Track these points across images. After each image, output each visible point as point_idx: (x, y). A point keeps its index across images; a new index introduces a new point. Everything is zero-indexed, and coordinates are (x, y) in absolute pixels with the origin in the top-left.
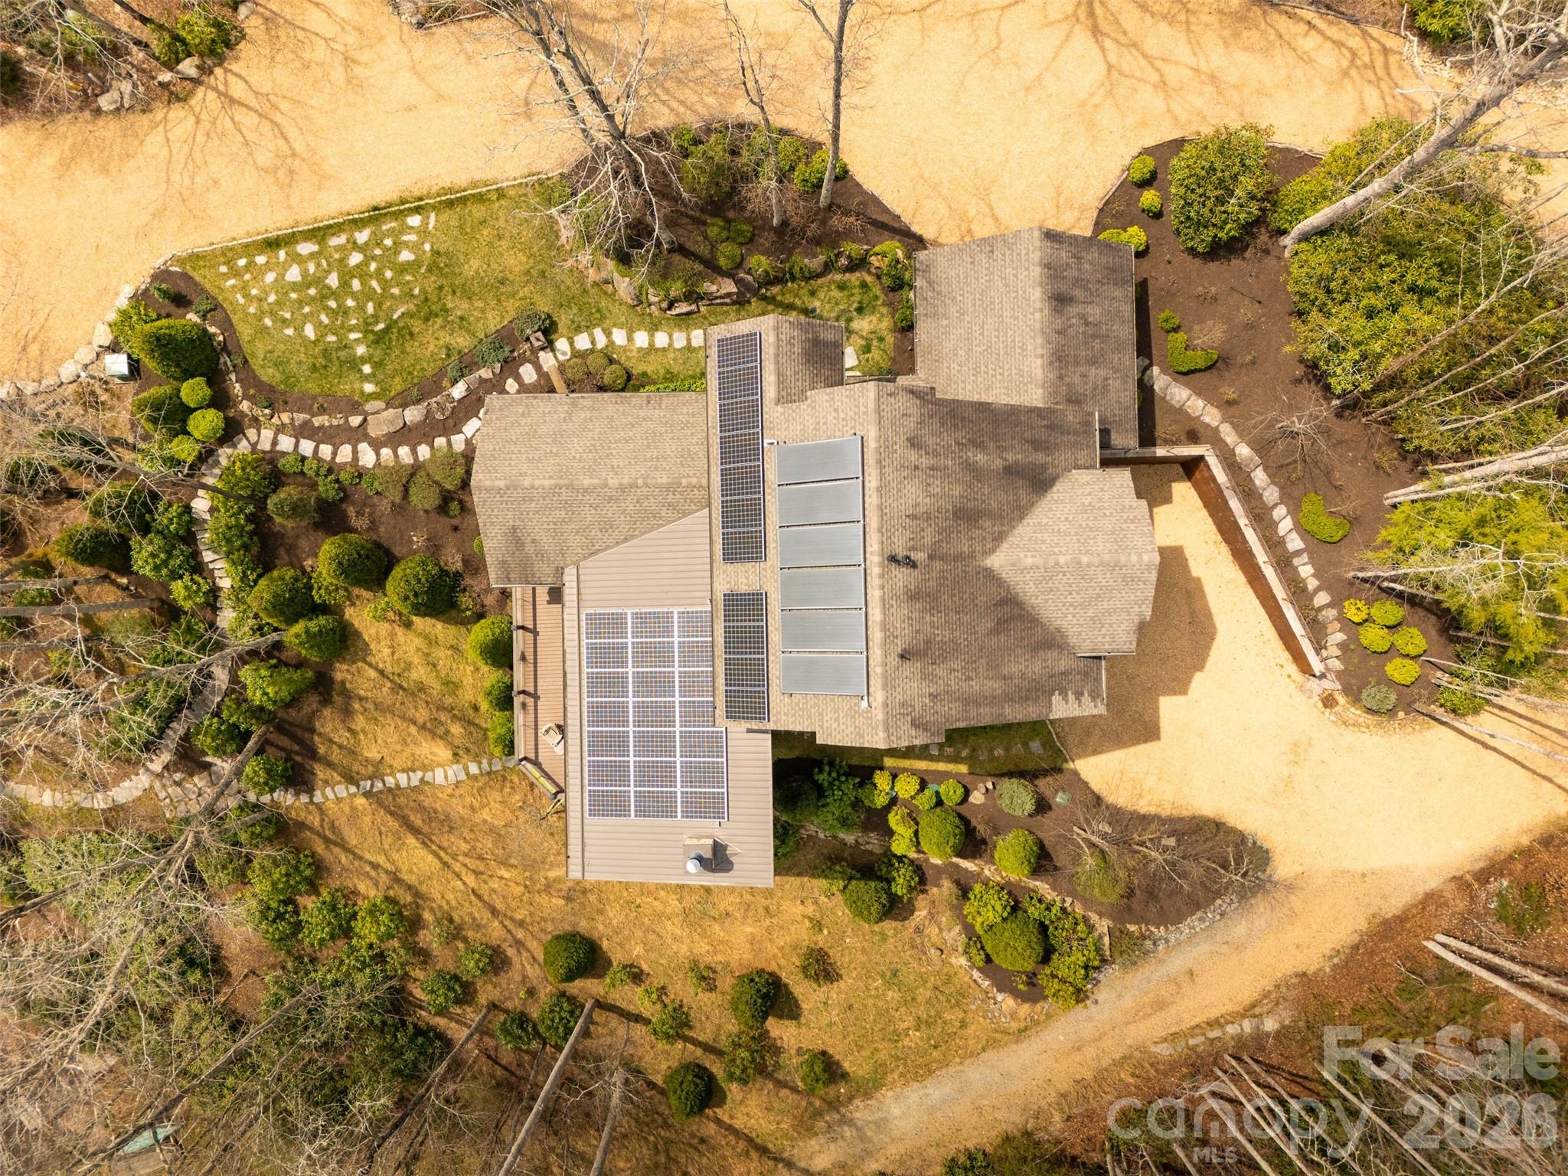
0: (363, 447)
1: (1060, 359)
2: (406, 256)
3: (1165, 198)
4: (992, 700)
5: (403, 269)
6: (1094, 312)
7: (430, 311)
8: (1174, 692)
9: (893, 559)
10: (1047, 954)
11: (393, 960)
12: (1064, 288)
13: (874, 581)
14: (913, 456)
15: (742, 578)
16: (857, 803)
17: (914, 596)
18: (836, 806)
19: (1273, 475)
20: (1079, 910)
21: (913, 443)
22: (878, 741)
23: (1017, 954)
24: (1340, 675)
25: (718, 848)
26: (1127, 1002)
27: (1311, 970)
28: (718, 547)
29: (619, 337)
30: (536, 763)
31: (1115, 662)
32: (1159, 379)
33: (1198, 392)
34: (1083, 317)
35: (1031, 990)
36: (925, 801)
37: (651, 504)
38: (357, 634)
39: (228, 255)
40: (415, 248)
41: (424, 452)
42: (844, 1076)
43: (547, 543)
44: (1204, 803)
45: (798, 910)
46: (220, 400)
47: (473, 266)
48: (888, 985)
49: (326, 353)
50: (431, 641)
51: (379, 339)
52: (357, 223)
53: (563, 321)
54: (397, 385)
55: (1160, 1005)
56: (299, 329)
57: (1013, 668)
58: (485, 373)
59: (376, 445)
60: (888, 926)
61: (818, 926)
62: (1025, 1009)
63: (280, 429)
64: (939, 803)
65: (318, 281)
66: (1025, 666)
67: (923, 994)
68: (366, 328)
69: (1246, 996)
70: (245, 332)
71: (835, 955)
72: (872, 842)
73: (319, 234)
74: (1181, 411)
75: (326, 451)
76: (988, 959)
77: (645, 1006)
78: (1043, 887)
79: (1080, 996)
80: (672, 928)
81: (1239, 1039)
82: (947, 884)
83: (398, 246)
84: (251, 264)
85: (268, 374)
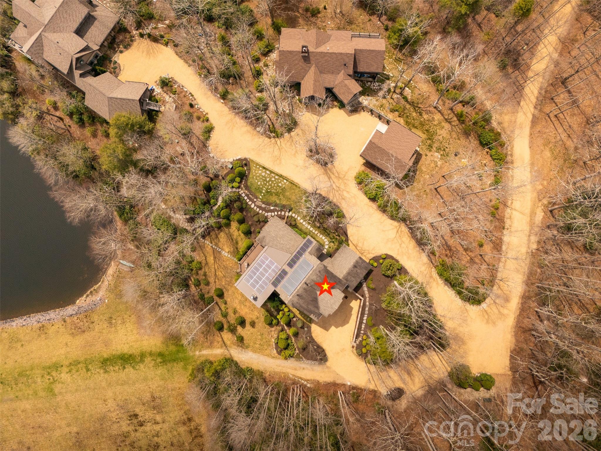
0: (253, 204)
1: (349, 274)
2: (280, 185)
3: (383, 262)
4: (304, 308)
5: (278, 186)
6: (359, 271)
7: (277, 194)
8: (335, 326)
9: (306, 283)
10: (286, 348)
11: (193, 272)
12: (357, 265)
13: (301, 284)
14: (318, 273)
15: (287, 269)
16: (278, 306)
17: (305, 289)
18: (274, 304)
19: (369, 311)
20: (296, 346)
21: (319, 272)
22: (286, 302)
23: (282, 345)
24: (357, 345)
25: (257, 298)
26: (291, 365)
27: (320, 382)
28: (288, 262)
29: (299, 218)
30: (241, 265)
31: (324, 317)
32: (364, 285)
33: (368, 291)
34: (357, 271)
35: (279, 353)
36: (287, 314)
37: (284, 248)
38: (230, 226)
39: (257, 164)
40: (282, 185)
41: (261, 211)
42: (243, 343)
43: (267, 241)
44: (325, 346)
45: (256, 314)
46: (240, 182)
47: (288, 194)
48: (260, 335)
49: (259, 188)
50: (239, 235)
51: (267, 192)
52: (277, 175)
53: (293, 210)
54: (265, 200)
55: (295, 369)
56: (258, 182)
57: (310, 307)
58: (277, 209)
59: (255, 205)
60: (268, 327)
61: (257, 318)
62: (277, 354)
63: (244, 193)
64: (289, 316)
65: (266, 178)
66: (311, 307)
67: (264, 340)
68: (267, 189)
69: (308, 378)
70: (251, 176)
71: (256, 324)
72: (275, 313)
73: (271, 172)
74: (364, 292)
75: (248, 200)
76: (277, 343)
77: (223, 309)
78: (293, 339)
79: (286, 358)
80: (237, 301)
81: (303, 384)
82: (280, 328)
83: (280, 182)
84: (258, 168)
85: (249, 184)
